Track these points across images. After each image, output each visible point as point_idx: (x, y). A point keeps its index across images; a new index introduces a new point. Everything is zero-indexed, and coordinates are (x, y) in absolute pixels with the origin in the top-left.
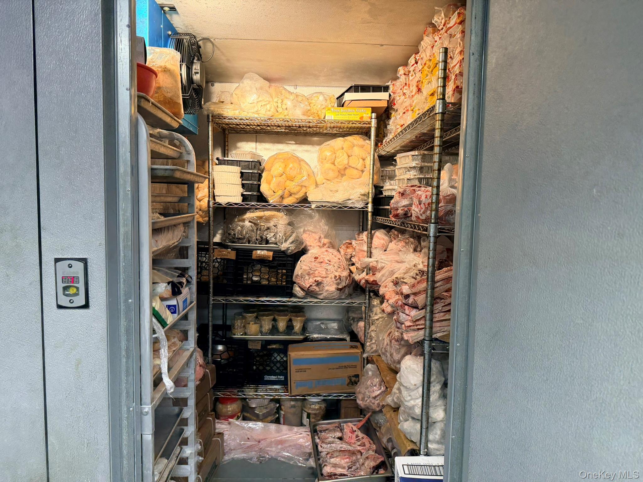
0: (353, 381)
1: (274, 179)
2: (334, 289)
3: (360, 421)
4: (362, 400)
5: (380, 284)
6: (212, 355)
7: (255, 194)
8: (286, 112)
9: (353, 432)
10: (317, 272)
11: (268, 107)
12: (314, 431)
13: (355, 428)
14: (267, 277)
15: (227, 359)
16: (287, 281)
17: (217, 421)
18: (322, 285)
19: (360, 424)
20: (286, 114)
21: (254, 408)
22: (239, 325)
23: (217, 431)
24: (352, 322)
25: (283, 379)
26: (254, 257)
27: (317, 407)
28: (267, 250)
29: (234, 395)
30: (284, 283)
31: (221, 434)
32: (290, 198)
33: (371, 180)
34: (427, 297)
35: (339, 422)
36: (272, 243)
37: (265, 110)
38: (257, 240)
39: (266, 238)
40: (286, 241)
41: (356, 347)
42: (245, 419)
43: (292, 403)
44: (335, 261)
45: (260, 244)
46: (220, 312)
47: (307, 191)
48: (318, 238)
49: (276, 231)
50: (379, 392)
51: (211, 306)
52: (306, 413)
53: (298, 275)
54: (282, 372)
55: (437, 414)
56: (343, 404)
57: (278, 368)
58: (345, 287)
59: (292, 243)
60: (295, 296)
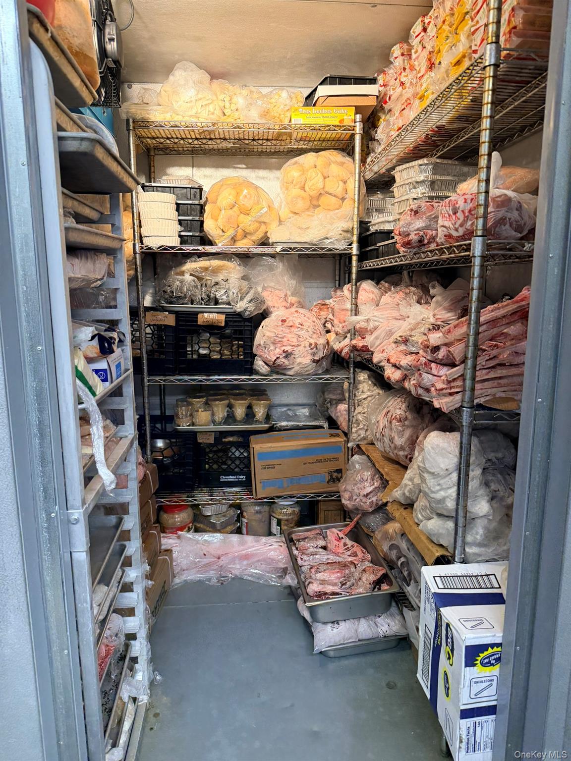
0: (334, 477)
1: (223, 212)
2: (309, 362)
3: (346, 526)
4: (349, 500)
5: (372, 349)
6: (152, 452)
7: (197, 234)
8: (236, 115)
9: (339, 539)
10: (285, 339)
11: (211, 108)
12: (290, 542)
13: (341, 535)
14: (218, 349)
15: (172, 457)
16: (245, 354)
17: (162, 535)
18: (293, 356)
19: (348, 529)
20: (236, 116)
21: (210, 516)
22: (184, 413)
23: (163, 547)
24: (329, 405)
25: (244, 479)
26: (200, 322)
27: (290, 511)
28: (218, 313)
29: (183, 501)
30: (242, 357)
31: (169, 551)
32: (245, 241)
33: (356, 210)
34: (467, 346)
35: (320, 527)
36: (223, 303)
37: (207, 112)
38: (202, 299)
39: (215, 297)
40: (242, 299)
41: (337, 435)
42: (197, 530)
43: (257, 508)
44: (309, 324)
45: (207, 305)
46: (156, 400)
47: (268, 230)
48: (283, 295)
49: (227, 287)
50: (371, 489)
51: (146, 388)
52: (276, 520)
53: (260, 345)
54: (242, 470)
55: (479, 506)
56: (322, 507)
57: (237, 466)
58: (323, 358)
59: (251, 301)
60: (257, 373)
